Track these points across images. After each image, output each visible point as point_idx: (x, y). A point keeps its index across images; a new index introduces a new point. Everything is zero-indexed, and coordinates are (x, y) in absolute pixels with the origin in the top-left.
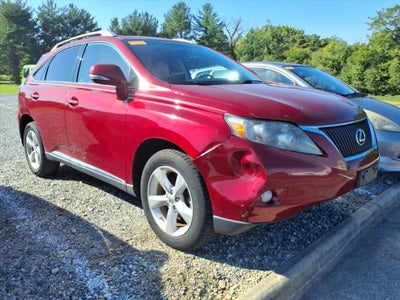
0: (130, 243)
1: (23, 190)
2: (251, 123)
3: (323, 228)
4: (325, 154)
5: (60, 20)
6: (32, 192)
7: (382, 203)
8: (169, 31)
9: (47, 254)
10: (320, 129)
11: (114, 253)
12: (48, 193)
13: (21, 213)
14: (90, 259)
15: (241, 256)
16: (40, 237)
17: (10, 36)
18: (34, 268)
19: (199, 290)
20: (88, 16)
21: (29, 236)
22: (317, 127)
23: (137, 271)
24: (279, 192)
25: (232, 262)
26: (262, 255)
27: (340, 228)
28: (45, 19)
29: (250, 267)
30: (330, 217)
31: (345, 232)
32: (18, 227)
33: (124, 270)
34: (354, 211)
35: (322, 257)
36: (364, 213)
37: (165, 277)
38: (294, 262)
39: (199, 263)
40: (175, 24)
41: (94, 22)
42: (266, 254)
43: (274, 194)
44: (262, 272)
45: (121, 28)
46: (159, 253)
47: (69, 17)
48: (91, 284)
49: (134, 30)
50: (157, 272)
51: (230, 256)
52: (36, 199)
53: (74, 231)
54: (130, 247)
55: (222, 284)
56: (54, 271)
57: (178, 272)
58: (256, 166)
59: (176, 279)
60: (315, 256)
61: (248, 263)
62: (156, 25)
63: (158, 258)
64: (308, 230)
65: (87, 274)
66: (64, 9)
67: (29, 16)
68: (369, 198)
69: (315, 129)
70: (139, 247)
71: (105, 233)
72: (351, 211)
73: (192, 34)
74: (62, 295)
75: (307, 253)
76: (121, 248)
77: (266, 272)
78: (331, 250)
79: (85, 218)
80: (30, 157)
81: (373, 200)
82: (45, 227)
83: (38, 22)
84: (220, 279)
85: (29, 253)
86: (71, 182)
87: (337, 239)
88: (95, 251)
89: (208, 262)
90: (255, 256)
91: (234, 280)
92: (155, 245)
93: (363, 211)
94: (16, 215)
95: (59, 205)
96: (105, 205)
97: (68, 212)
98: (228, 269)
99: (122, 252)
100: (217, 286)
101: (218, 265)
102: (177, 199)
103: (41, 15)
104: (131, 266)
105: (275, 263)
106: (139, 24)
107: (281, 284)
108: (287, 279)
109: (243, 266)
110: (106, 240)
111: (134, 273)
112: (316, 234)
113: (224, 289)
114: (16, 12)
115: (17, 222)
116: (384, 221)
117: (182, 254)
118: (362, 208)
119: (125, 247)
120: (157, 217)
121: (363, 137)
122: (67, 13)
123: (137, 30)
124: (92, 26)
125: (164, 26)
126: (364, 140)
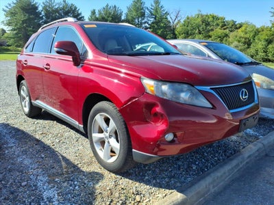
0: (79, 166)
1: (16, 126)
2: (160, 83)
3: (219, 160)
4: (214, 107)
5: (57, 11)
6: (22, 128)
7: (265, 142)
8: (130, 18)
9: (22, 171)
10: (211, 89)
11: (67, 172)
12: (32, 129)
13: (11, 142)
14: (49, 176)
15: (154, 178)
16: (19, 160)
17: (24, 22)
18: (11, 181)
19: (121, 202)
20: (76, 8)
21: (13, 159)
22: (209, 88)
23: (79, 187)
24: (179, 134)
25: (148, 182)
26: (170, 178)
27: (231, 160)
28: (47, 10)
29: (160, 186)
30: (225, 151)
31: (234, 162)
32: (7, 152)
33: (71, 186)
34: (244, 147)
35: (214, 181)
36: (251, 149)
37: (98, 191)
38: (192, 184)
39: (124, 182)
40: (134, 13)
42: (174, 177)
43: (175, 136)
44: (168, 190)
45: (97, 16)
46: (97, 173)
47: (63, 9)
48: (45, 195)
49: (106, 17)
50: (93, 187)
51: (147, 178)
52: (23, 132)
53: (43, 156)
54: (78, 168)
55: (138, 198)
56: (23, 184)
57: (108, 188)
58: (162, 115)
59: (106, 193)
60: (208, 180)
61: (159, 183)
62: (121, 14)
63: (96, 177)
64: (207, 161)
65: (45, 187)
66: (59, 4)
67: (37, 8)
68: (257, 138)
69: (207, 88)
70: (85, 169)
71: (64, 158)
72: (242, 147)
73: (145, 20)
74: (25, 201)
75: (203, 178)
76: (72, 169)
77: (171, 191)
78: (221, 176)
79: (53, 147)
80: (23, 103)
81: (260, 140)
82: (25, 152)
83: (43, 12)
84: (137, 194)
85: (10, 171)
86: (49, 121)
87: (227, 168)
88: (54, 170)
89: (131, 181)
90: (165, 178)
91: (147, 195)
92: (95, 168)
93: (251, 148)
94: (7, 143)
95: (37, 137)
96: (68, 138)
97: (43, 143)
98: (144, 188)
99: (72, 172)
100: (135, 199)
101: (137, 184)
102: (110, 136)
103: (45, 8)
104: (76, 183)
105: (178, 184)
106: (110, 13)
107: (179, 200)
108: (185, 197)
109: (155, 186)
110: (63, 163)
111: (77, 187)
112: (212, 164)
113: (139, 202)
114: (28, 5)
115: (7, 148)
116: (267, 155)
117: (113, 175)
118: (251, 146)
119: (75, 168)
120: (98, 148)
121: (246, 95)
122: (61, 6)
123: (108, 17)
124: (80, 14)
125: (127, 15)
126: (247, 97)
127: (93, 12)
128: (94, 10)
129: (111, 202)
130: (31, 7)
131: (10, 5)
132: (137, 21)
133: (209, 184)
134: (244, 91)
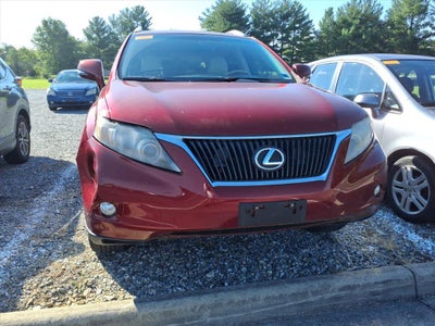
5: (271, 15)
8: (396, 18)
10: (186, 141)
11: (54, 236)
14: (32, 236)
19: (59, 289)
23: (40, 256)
26: (155, 279)
28: (257, 15)
29: (127, 285)
36: (377, 274)
37: (49, 267)
40: (406, 9)
41: (306, 14)
42: (161, 279)
45: (335, 19)
47: (280, 11)
49: (350, 20)
50: (51, 262)
54: (72, 235)
55: (86, 292)
59: (54, 273)
62: (380, 12)
63: (73, 251)
66: (277, 3)
67: (243, 12)
69: (177, 140)
72: (353, 268)
73: (427, 20)
76: (65, 234)
83: (250, 19)
84: (90, 286)
89: (101, 267)
90: (147, 277)
93: (370, 273)
94: (51, 190)
98: (106, 281)
100: (81, 292)
101: (104, 273)
103: (254, 11)
106: (358, 13)
109: (121, 283)
110: (66, 225)
114: (232, 9)
119: (69, 234)
122: (279, 7)
123: (354, 19)
124: (304, 18)
125: (390, 13)
126: (281, 163)
127: (329, 13)
128: (332, 9)
129: (48, 285)
130: (235, 11)
131: (208, 10)
132: (409, 23)
133: (202, 307)
134: (272, 151)
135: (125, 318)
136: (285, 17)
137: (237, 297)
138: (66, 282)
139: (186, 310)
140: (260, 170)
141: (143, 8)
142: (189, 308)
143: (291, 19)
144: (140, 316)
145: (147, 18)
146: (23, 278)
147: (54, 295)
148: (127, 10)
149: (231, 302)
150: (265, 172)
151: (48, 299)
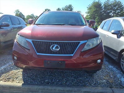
5: (110, 5)
17: (94, 12)
28: (105, 6)
41: (122, 5)
69: (30, 41)
83: (103, 7)
100: (14, 79)
101: (21, 75)
122: (113, 3)
124: (122, 6)
126: (58, 49)
129: (7, 76)
130: (98, 5)
131: (90, 5)
133: (39, 89)
134: (56, 45)
135: (18, 88)
136: (115, 6)
137: (50, 88)
138: (12, 76)
139: (34, 89)
140: (52, 51)
141: (71, 5)
142: (35, 88)
143: (117, 7)
144: (22, 88)
145: (72, 8)
146: (3, 73)
147: (7, 79)
148: (67, 6)
149: (48, 89)
150: (53, 52)
151: (5, 79)
